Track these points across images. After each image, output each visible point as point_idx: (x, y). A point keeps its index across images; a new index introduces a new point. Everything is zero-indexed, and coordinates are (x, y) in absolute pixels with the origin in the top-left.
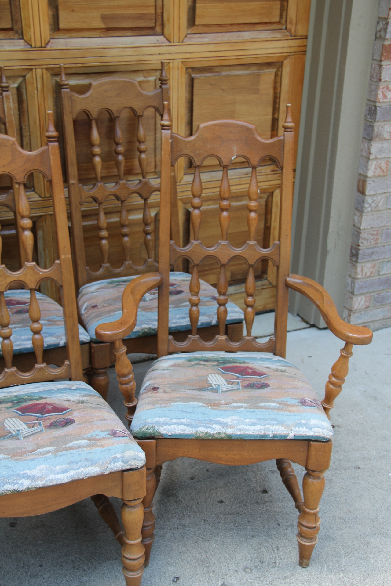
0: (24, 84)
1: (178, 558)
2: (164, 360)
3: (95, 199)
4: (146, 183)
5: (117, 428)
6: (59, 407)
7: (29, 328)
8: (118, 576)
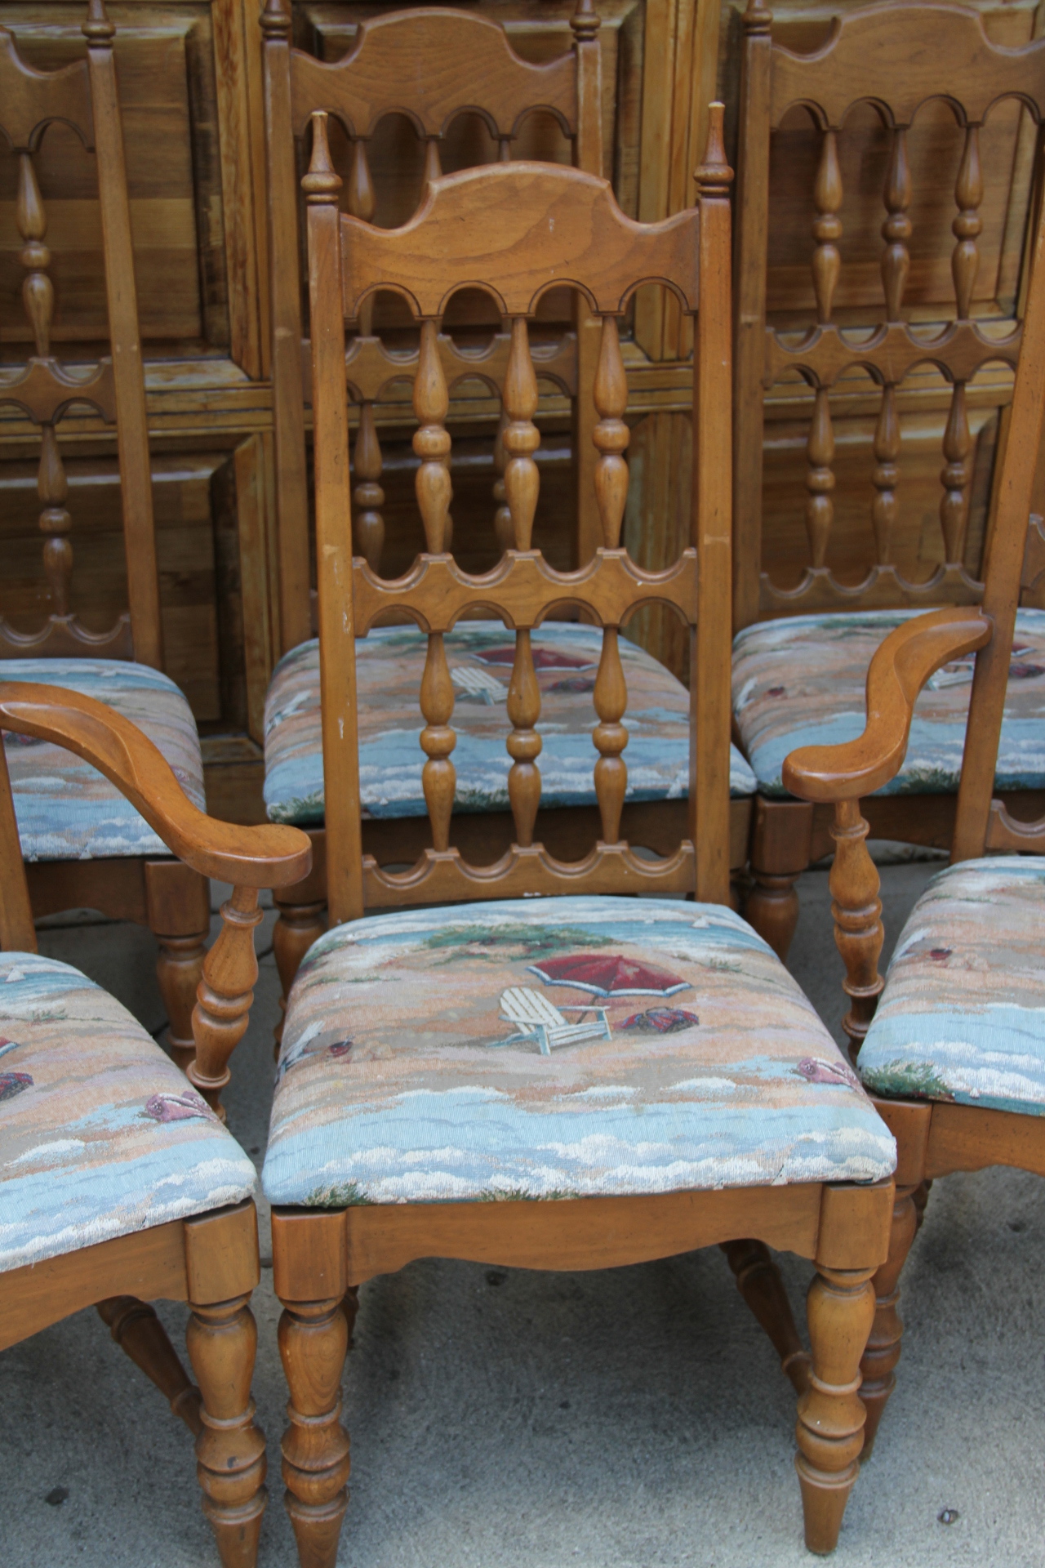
0: (639, 19)
1: (958, 1454)
2: (971, 870)
3: (808, 375)
4: (968, 335)
5: (820, 1056)
6: (655, 973)
7: (589, 737)
8: (779, 1474)
